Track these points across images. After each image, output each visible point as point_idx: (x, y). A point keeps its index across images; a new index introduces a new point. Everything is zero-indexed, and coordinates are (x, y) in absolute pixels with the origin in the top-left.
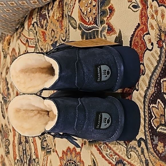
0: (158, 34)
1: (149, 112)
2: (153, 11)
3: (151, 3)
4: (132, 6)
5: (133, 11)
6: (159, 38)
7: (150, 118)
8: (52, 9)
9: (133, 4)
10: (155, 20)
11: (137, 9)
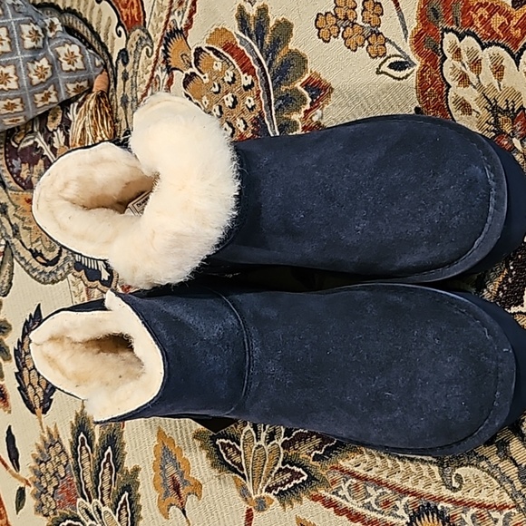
0: (487, 122)
2: (464, 65)
3: (453, 46)
4: (391, 66)
5: (394, 78)
6: (494, 131)
9: (392, 60)
10: (474, 87)
11: (407, 71)
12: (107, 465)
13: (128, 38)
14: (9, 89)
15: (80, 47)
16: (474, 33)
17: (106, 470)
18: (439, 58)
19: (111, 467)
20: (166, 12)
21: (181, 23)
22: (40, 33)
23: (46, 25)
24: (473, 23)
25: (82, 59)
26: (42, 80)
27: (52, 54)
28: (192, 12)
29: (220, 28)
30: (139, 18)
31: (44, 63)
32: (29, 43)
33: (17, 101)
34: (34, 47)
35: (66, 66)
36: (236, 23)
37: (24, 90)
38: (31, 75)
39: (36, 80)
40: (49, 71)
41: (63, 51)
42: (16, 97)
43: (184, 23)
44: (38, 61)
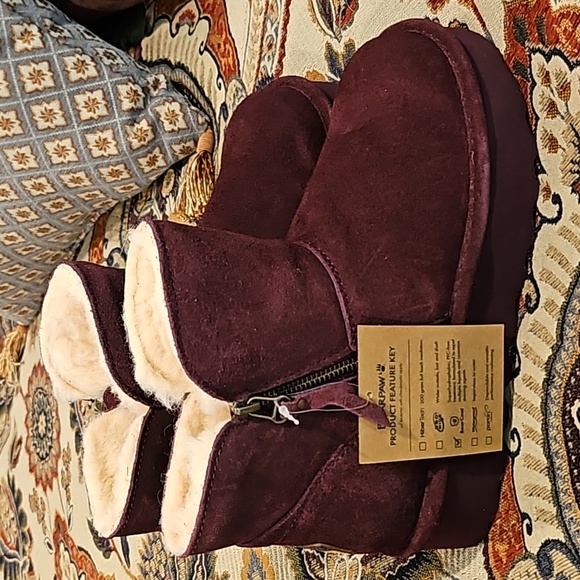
0: (572, 161)
1: (568, 433)
2: (552, 91)
3: (542, 69)
7: (573, 454)
8: (174, 192)
10: (563, 118)
12: (200, 568)
13: (226, 90)
14: (110, 155)
15: (181, 104)
16: (560, 51)
17: (199, 574)
18: (529, 84)
19: (203, 571)
20: (257, 57)
21: (272, 68)
22: (140, 92)
23: (148, 83)
24: (558, 39)
25: (184, 118)
26: (142, 142)
27: (151, 115)
28: (282, 55)
29: (311, 70)
30: (234, 67)
31: (144, 124)
32: (127, 105)
33: (121, 167)
34: (133, 108)
35: (168, 127)
36: (325, 64)
37: (125, 155)
38: (130, 139)
39: (136, 143)
40: (150, 133)
41: (163, 110)
42: (118, 163)
43: (274, 68)
44: (139, 123)
